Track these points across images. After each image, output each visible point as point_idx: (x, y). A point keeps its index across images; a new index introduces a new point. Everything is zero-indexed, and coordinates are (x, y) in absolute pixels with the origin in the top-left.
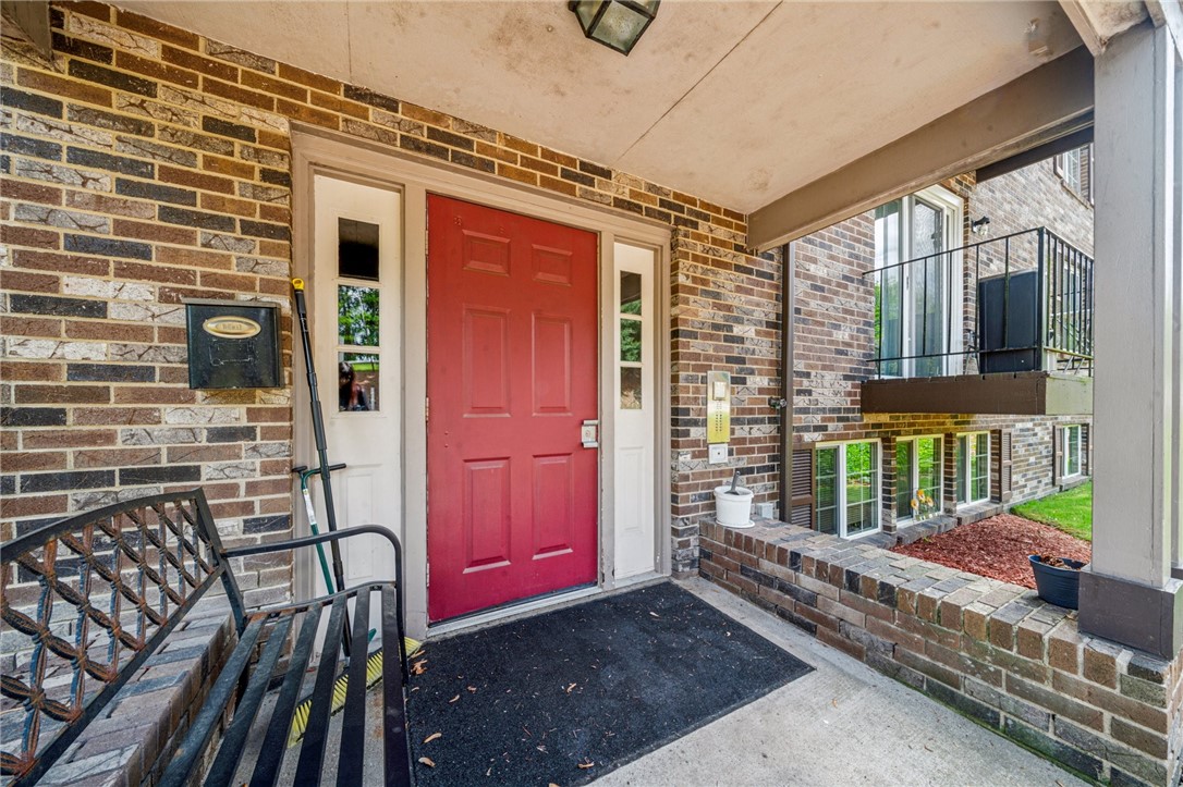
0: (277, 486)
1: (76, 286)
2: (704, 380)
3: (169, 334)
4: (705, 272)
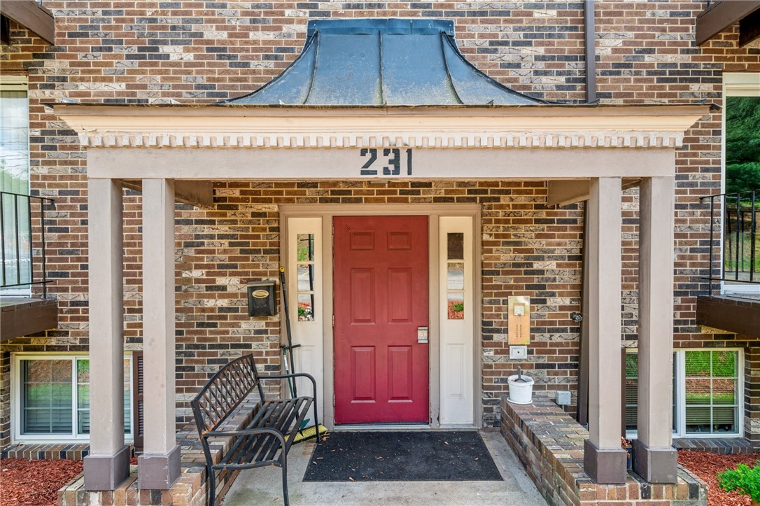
0: (275, 353)
2: (505, 302)
3: (243, 295)
4: (506, 229)
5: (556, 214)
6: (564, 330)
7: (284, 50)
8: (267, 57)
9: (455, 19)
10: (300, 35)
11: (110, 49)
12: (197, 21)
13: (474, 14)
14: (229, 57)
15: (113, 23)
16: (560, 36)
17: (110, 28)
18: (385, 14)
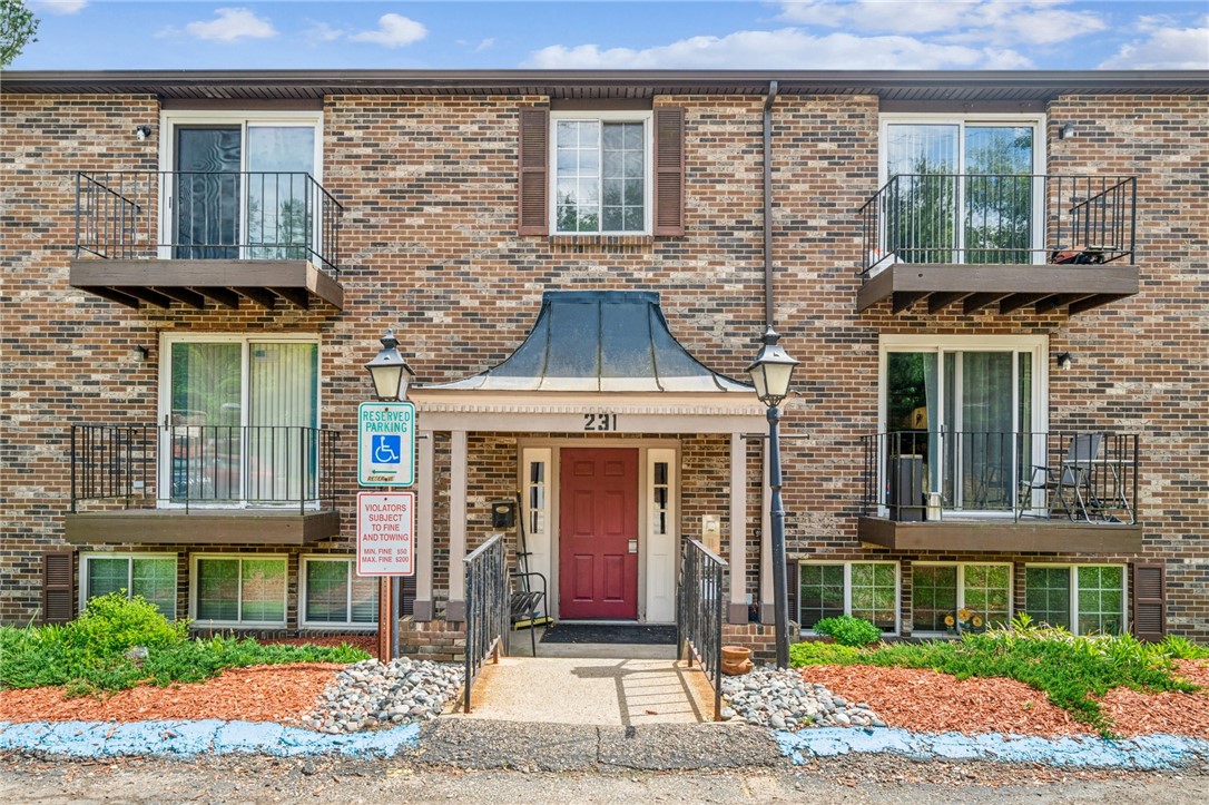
0: (512, 558)
2: (700, 520)
3: (488, 511)
4: (701, 460)
7: (524, 315)
8: (510, 321)
9: (661, 291)
10: (537, 303)
11: (386, 314)
12: (455, 292)
13: (676, 287)
14: (480, 320)
15: (389, 293)
16: (746, 305)
17: (386, 297)
18: (604, 286)
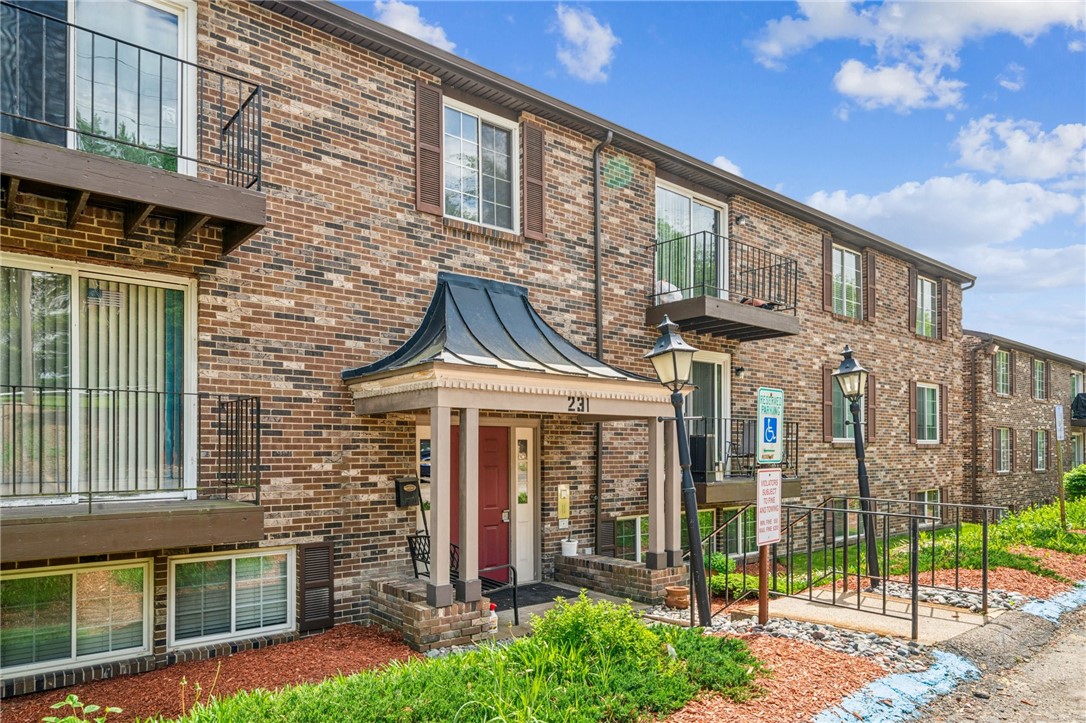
1: (372, 478)
2: (557, 489)
3: (390, 490)
4: (557, 438)
5: (581, 428)
6: (586, 507)
7: (421, 292)
8: (409, 295)
9: (529, 287)
10: (432, 282)
12: (356, 256)
13: (539, 285)
14: (381, 291)
16: (584, 309)
18: (487, 275)
